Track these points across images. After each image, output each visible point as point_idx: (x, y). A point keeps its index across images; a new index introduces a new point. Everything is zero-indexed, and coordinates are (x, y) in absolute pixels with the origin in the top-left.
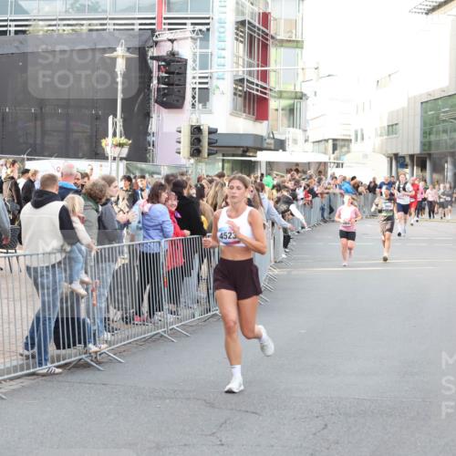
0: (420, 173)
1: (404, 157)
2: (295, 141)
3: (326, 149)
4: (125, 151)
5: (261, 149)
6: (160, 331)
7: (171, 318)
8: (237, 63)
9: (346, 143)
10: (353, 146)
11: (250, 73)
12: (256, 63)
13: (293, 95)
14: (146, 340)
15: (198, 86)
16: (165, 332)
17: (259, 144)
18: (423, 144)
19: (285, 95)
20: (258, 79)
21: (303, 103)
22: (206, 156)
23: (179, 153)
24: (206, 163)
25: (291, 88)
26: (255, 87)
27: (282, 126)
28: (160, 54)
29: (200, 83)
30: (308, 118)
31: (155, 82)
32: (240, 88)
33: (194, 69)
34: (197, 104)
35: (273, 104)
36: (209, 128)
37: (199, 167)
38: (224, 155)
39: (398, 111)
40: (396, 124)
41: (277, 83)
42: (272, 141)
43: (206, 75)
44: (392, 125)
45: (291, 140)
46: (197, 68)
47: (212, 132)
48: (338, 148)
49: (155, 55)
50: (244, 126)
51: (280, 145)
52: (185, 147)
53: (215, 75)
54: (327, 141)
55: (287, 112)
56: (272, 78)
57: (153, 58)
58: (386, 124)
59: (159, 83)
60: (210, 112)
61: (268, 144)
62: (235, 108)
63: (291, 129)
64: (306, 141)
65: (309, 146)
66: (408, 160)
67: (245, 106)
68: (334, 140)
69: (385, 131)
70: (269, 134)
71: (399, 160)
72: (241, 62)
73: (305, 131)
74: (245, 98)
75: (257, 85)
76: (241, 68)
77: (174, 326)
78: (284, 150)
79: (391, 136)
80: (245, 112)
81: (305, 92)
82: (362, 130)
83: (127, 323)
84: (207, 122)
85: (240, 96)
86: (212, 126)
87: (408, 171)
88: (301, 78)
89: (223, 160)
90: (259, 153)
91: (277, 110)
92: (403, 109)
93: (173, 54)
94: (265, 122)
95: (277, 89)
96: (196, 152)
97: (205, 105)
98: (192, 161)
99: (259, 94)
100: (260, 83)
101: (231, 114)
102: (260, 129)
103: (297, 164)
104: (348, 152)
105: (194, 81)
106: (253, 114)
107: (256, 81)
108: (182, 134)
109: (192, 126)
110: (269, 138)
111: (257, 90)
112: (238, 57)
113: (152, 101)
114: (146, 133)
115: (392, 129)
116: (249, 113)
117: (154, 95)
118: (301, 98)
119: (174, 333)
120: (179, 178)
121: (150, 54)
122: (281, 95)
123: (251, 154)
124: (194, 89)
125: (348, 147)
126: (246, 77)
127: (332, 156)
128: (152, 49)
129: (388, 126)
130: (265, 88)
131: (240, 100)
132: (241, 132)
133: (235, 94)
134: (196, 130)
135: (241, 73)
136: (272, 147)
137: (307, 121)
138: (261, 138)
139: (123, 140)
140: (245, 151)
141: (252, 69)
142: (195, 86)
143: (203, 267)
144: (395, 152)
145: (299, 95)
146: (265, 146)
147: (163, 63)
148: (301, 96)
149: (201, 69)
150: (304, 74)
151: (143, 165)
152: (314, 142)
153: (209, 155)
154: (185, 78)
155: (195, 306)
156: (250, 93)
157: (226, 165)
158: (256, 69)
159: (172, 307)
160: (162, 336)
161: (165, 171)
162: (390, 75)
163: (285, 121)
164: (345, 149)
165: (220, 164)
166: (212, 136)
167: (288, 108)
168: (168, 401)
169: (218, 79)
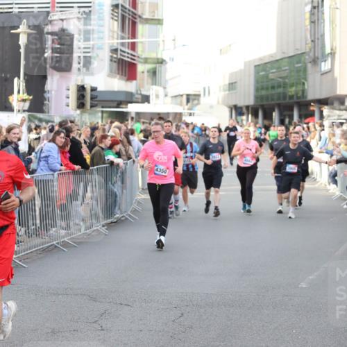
0: (254, 120)
1: (241, 108)
2: (157, 96)
3: (181, 102)
4: (27, 105)
5: (131, 102)
6: (54, 243)
7: (63, 232)
8: (113, 37)
9: (197, 97)
10: (202, 99)
11: (123, 44)
12: (127, 36)
13: (156, 61)
14: (43, 250)
15: (82, 55)
16: (58, 243)
17: (129, 98)
18: (256, 98)
19: (149, 61)
20: (128, 48)
21: (163, 67)
22: (89, 107)
23: (68, 106)
24: (90, 114)
25: (153, 55)
26: (126, 55)
27: (147, 84)
28: (54, 31)
29: (84, 52)
30: (167, 78)
31: (50, 51)
32: (115, 56)
33: (79, 41)
34: (81, 68)
35: (141, 68)
36: (91, 87)
37: (83, 117)
38: (103, 107)
39: (236, 73)
40: (235, 83)
41: (143, 51)
42: (140, 96)
43: (89, 46)
44: (232, 84)
45: (154, 95)
46: (82, 41)
47: (93, 89)
48: (191, 101)
49: (50, 31)
50: (118, 84)
51: (146, 99)
52: (73, 101)
53: (96, 46)
54: (182, 96)
55: (151, 74)
56: (139, 48)
57: (48, 33)
58: (227, 83)
59: (52, 52)
60: (92, 74)
61: (137, 98)
62: (111, 71)
63: (154, 87)
64: (166, 96)
65: (169, 99)
66: (244, 110)
67: (118, 69)
68: (188, 95)
69: (227, 87)
70: (137, 91)
71: (238, 110)
72: (115, 36)
73: (165, 88)
74: (119, 63)
75: (128, 53)
76: (116, 41)
77: (65, 239)
78: (149, 103)
79: (231, 92)
80: (118, 74)
81: (164, 58)
82: (209, 88)
83: (29, 237)
84: (89, 82)
85: (115, 62)
86: (93, 85)
87: (244, 118)
88: (161, 48)
89: (102, 112)
90: (129, 105)
91: (143, 72)
92: (241, 70)
93: (63, 30)
94: (134, 82)
95: (143, 56)
96: (81, 105)
97: (88, 69)
98: (78, 112)
99: (129, 60)
100: (130, 52)
101: (108, 76)
102: (130, 87)
103: (159, 114)
104: (198, 104)
105: (79, 50)
106: (125, 76)
107: (127, 50)
108: (70, 91)
109: (78, 86)
110: (137, 94)
111: (128, 57)
112: (113, 32)
113: (48, 66)
114: (43, 91)
115: (232, 86)
116: (122, 75)
117: (49, 61)
118: (162, 63)
119: (65, 244)
120: (70, 124)
121: (46, 30)
122: (146, 61)
123: (124, 106)
124: (79, 57)
125: (198, 100)
126: (120, 47)
127: (186, 107)
128: (47, 27)
129: (229, 84)
130: (134, 56)
131: (115, 65)
132: (116, 89)
133: (111, 60)
134: (81, 89)
135: (115, 44)
136: (140, 100)
137: (166, 81)
138: (131, 94)
139: (26, 96)
140: (119, 104)
141: (124, 41)
142: (80, 55)
143: (87, 195)
144: (234, 104)
145: (160, 61)
146: (134, 100)
147: (56, 37)
148: (162, 62)
149: (85, 41)
150: (164, 44)
151: (41, 115)
152: (172, 97)
153: (91, 107)
154: (72, 48)
155: (82, 223)
156: (122, 60)
157: (105, 115)
158: (127, 41)
159: (64, 224)
160: (56, 247)
161: (57, 120)
162: (230, 45)
163: (150, 81)
164: (196, 102)
165: (100, 114)
166: (94, 93)
167: (152, 71)
168: (60, 296)
169: (98, 49)
